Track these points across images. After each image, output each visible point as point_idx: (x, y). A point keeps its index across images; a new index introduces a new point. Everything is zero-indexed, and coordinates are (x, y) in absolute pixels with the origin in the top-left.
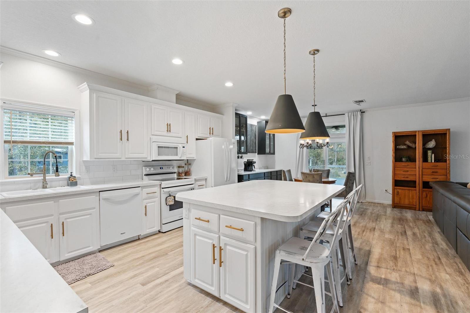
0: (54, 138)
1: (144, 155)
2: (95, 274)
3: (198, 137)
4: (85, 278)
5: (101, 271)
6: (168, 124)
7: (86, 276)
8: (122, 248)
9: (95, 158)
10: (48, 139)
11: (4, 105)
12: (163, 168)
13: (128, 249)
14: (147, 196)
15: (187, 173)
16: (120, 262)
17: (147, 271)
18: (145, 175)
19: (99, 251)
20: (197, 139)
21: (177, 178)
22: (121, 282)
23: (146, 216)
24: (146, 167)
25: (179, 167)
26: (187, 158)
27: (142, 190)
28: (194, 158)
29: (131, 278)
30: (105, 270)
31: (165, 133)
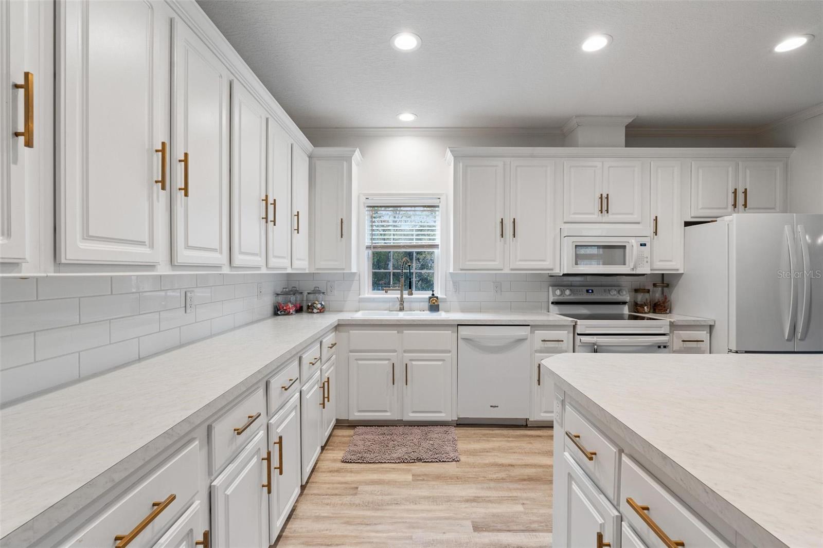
0: (420, 239)
1: (547, 264)
2: (428, 462)
3: (692, 217)
4: (413, 462)
5: (437, 462)
6: (602, 195)
7: (416, 461)
8: (491, 432)
9: (462, 270)
10: (412, 241)
11: (367, 200)
12: (592, 292)
13: (497, 441)
14: (543, 346)
15: (660, 307)
16: (471, 460)
17: (500, 500)
18: (552, 303)
19: (457, 424)
20: (687, 224)
21: (629, 315)
22: (449, 499)
23: (539, 384)
24: (556, 288)
25: (636, 291)
26: (651, 270)
27: (532, 332)
28: (678, 270)
29: (467, 501)
30: (443, 461)
31: (596, 216)
